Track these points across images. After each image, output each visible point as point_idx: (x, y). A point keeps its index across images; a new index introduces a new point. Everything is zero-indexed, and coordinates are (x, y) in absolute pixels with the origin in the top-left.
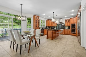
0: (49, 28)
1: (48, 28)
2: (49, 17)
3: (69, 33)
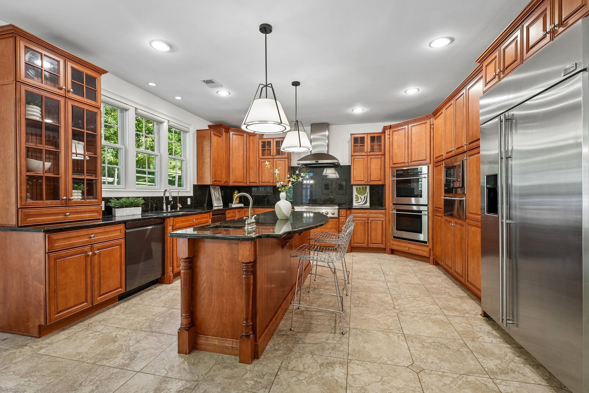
0: (227, 200)
1: (217, 204)
2: (223, 93)
3: (377, 236)
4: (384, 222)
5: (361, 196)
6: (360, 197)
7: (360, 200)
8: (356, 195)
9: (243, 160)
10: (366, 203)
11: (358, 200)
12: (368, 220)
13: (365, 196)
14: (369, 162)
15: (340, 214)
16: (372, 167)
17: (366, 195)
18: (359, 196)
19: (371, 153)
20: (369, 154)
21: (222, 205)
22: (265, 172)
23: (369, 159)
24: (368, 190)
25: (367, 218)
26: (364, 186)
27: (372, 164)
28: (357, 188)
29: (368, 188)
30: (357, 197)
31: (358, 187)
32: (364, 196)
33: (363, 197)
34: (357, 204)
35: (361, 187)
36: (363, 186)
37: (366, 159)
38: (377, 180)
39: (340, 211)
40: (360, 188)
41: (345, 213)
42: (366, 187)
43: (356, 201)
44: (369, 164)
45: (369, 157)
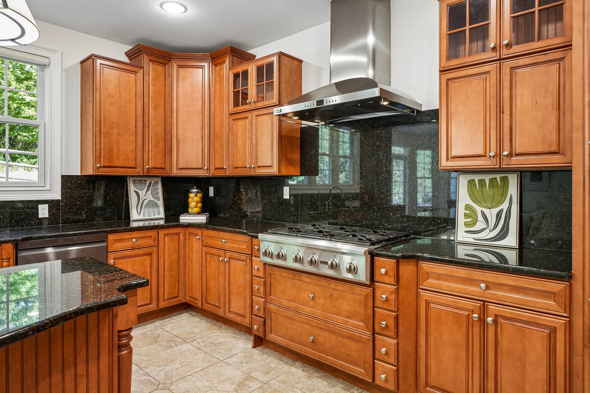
1: (147, 215)
4: (560, 337)
5: (487, 211)
6: (482, 211)
7: (480, 225)
8: (467, 207)
9: (203, 120)
10: (504, 234)
11: (474, 224)
12: (483, 311)
13: (501, 212)
14: (506, 84)
15: (376, 271)
16: (518, 102)
17: (505, 206)
18: (478, 209)
19: (517, 49)
20: (505, 53)
21: (162, 215)
22: (238, 143)
23: (506, 71)
24: (513, 190)
25: (478, 304)
26: (498, 177)
27: (519, 91)
28: (471, 183)
29: (513, 181)
30: (471, 213)
31: (477, 178)
32: (497, 210)
33: (492, 214)
34: (470, 238)
35: (487, 178)
36: (492, 176)
37: (493, 76)
38: (540, 150)
39: (376, 264)
40: (482, 182)
41: (392, 273)
42: (505, 180)
43: (466, 224)
44: (506, 93)
45: (507, 65)
